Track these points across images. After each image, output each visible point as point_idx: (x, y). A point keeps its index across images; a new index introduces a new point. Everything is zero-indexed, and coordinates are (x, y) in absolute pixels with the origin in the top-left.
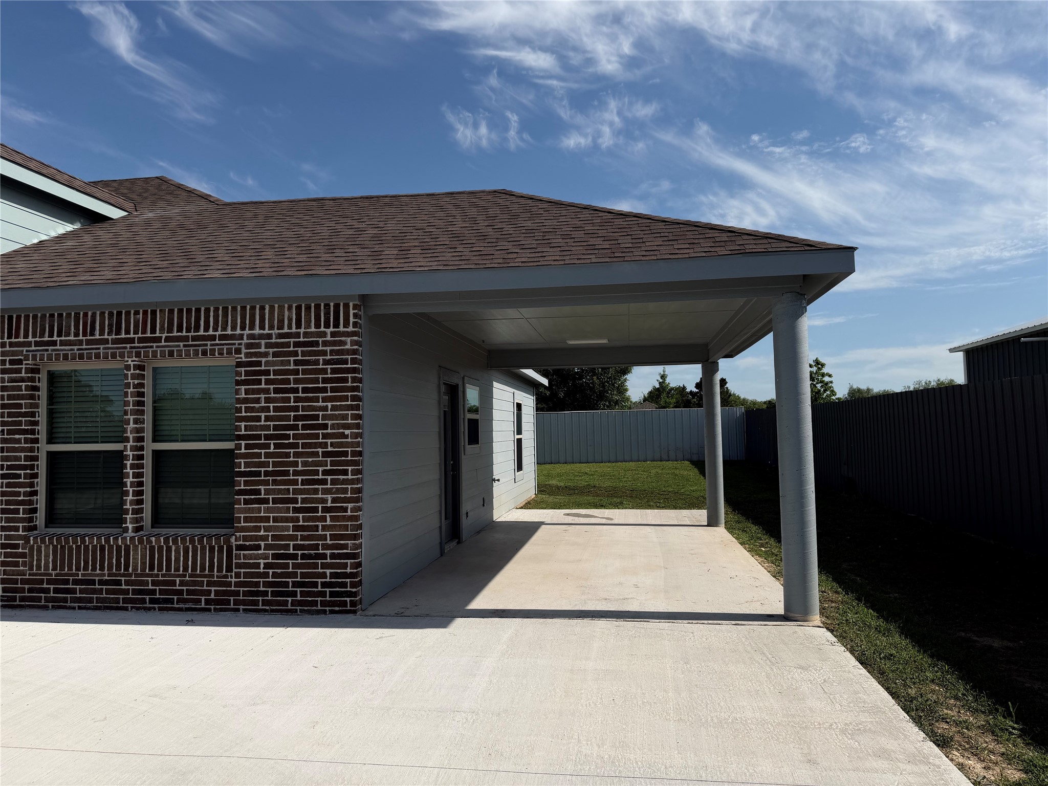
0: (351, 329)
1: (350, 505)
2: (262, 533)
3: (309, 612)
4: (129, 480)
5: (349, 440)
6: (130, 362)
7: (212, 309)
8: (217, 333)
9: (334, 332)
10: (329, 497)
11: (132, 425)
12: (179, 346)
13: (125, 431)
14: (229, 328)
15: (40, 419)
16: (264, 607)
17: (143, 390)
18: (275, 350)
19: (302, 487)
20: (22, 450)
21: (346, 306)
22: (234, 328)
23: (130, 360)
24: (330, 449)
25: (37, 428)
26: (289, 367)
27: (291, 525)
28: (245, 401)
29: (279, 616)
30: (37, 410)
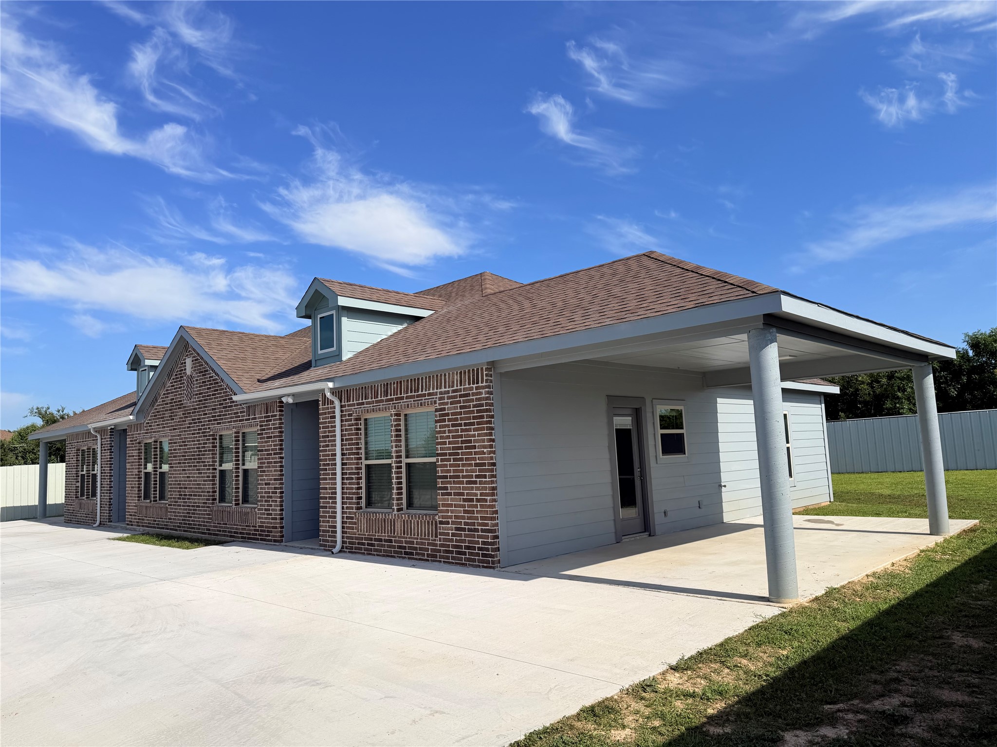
0: (484, 384)
1: (488, 498)
2: (450, 514)
3: (473, 566)
4: (394, 481)
5: (486, 456)
6: (392, 412)
7: (424, 378)
8: (427, 392)
9: (477, 386)
10: (479, 492)
11: (394, 449)
12: (411, 401)
13: (391, 452)
14: (431, 388)
15: (362, 446)
16: (452, 561)
17: (400, 428)
18: (451, 400)
19: (466, 486)
20: (353, 464)
21: (482, 369)
22: (433, 389)
23: (392, 411)
24: (478, 461)
25: (360, 451)
26: (457, 411)
27: (462, 509)
28: (440, 432)
29: (458, 567)
30: (359, 441)
